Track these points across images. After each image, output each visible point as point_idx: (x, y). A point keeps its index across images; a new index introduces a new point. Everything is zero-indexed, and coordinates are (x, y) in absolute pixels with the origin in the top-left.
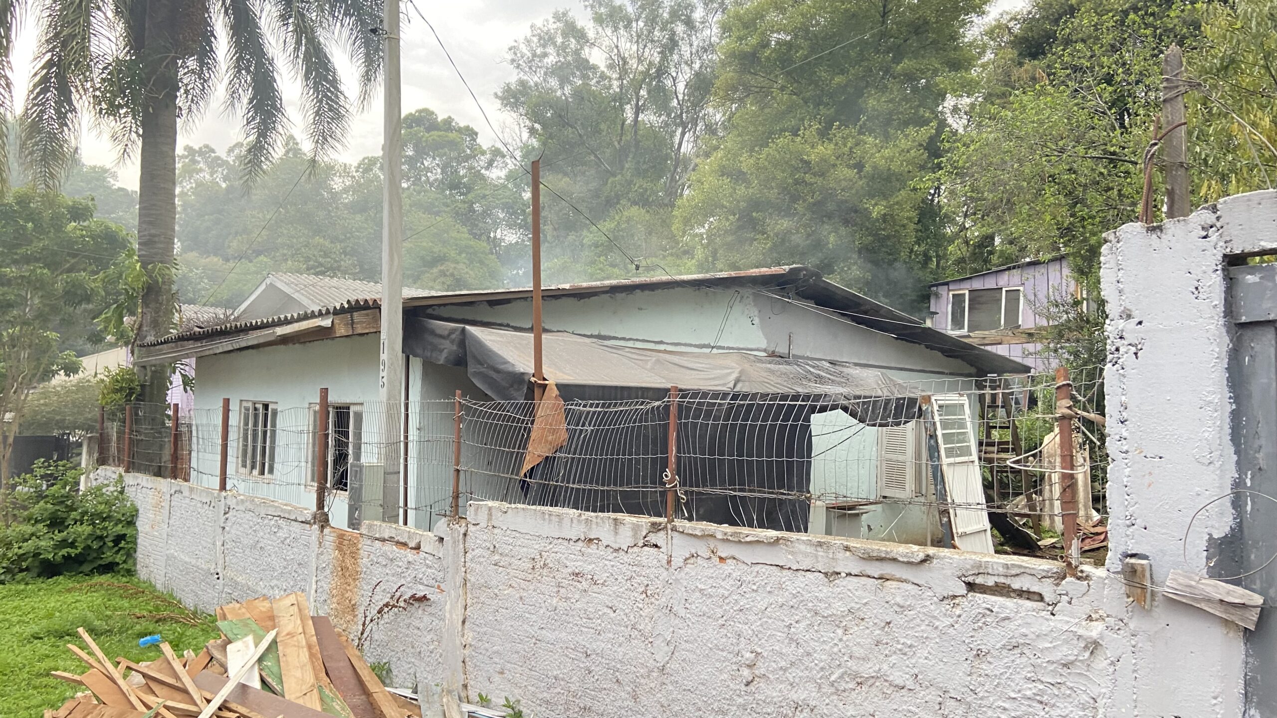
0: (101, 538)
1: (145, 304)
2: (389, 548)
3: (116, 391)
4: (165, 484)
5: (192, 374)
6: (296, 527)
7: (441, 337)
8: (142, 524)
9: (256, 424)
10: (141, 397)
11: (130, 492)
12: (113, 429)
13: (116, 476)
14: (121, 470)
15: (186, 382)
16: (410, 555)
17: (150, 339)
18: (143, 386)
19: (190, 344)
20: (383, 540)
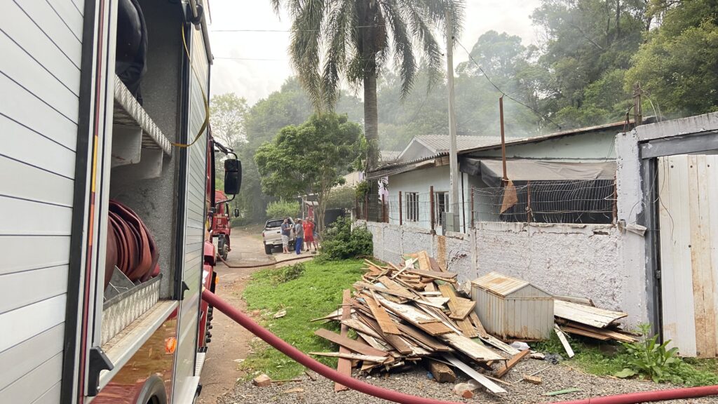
0: (361, 245)
1: (369, 156)
2: (454, 239)
3: (361, 190)
4: (381, 225)
5: (387, 183)
6: (426, 236)
7: (473, 165)
8: (374, 240)
9: (411, 200)
10: (370, 192)
11: (369, 229)
12: (361, 205)
13: (363, 223)
14: (365, 221)
15: (385, 185)
16: (461, 241)
17: (371, 169)
18: (370, 188)
19: (386, 171)
20: (452, 237)
